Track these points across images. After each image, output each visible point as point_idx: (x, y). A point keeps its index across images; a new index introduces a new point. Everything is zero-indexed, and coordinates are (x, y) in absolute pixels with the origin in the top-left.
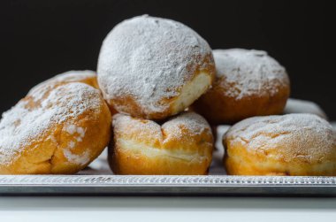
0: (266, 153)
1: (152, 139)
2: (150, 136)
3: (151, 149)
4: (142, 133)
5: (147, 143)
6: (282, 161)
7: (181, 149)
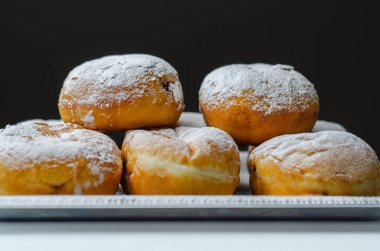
0: (303, 172)
1: (179, 154)
2: (177, 152)
3: (178, 166)
4: (167, 149)
5: (174, 159)
6: (320, 180)
7: (210, 166)
